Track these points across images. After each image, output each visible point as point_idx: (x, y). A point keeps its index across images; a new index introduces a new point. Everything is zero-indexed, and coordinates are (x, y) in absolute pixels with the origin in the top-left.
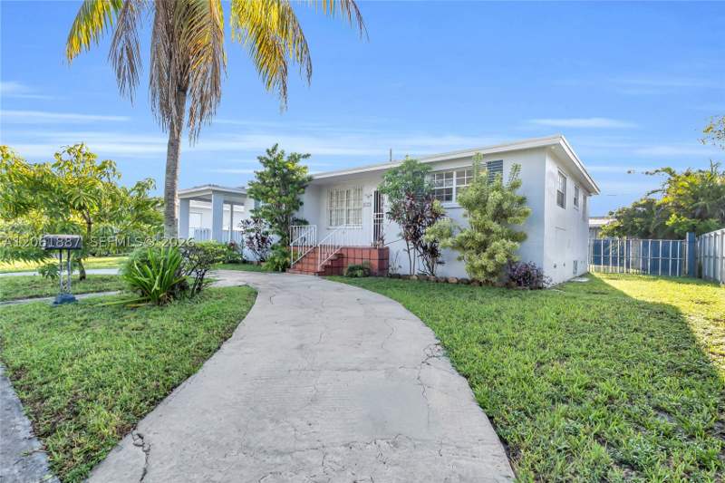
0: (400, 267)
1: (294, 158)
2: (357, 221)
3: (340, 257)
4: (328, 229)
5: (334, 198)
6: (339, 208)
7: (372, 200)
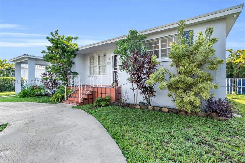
0: (128, 99)
1: (69, 39)
2: (104, 72)
3: (93, 93)
4: (90, 77)
5: (92, 60)
6: (95, 65)
7: (111, 61)
